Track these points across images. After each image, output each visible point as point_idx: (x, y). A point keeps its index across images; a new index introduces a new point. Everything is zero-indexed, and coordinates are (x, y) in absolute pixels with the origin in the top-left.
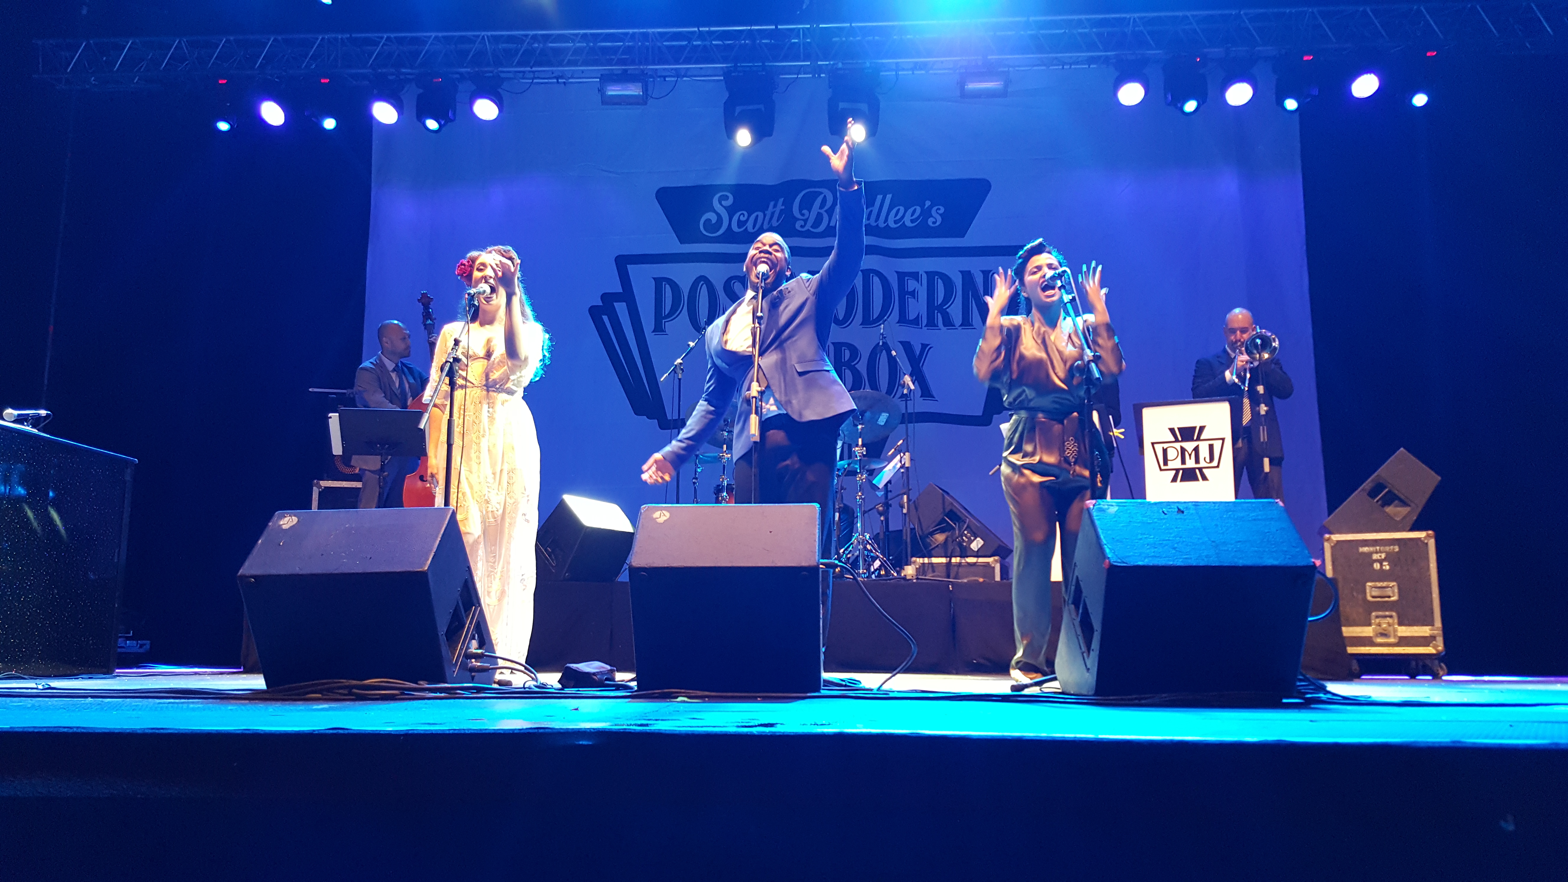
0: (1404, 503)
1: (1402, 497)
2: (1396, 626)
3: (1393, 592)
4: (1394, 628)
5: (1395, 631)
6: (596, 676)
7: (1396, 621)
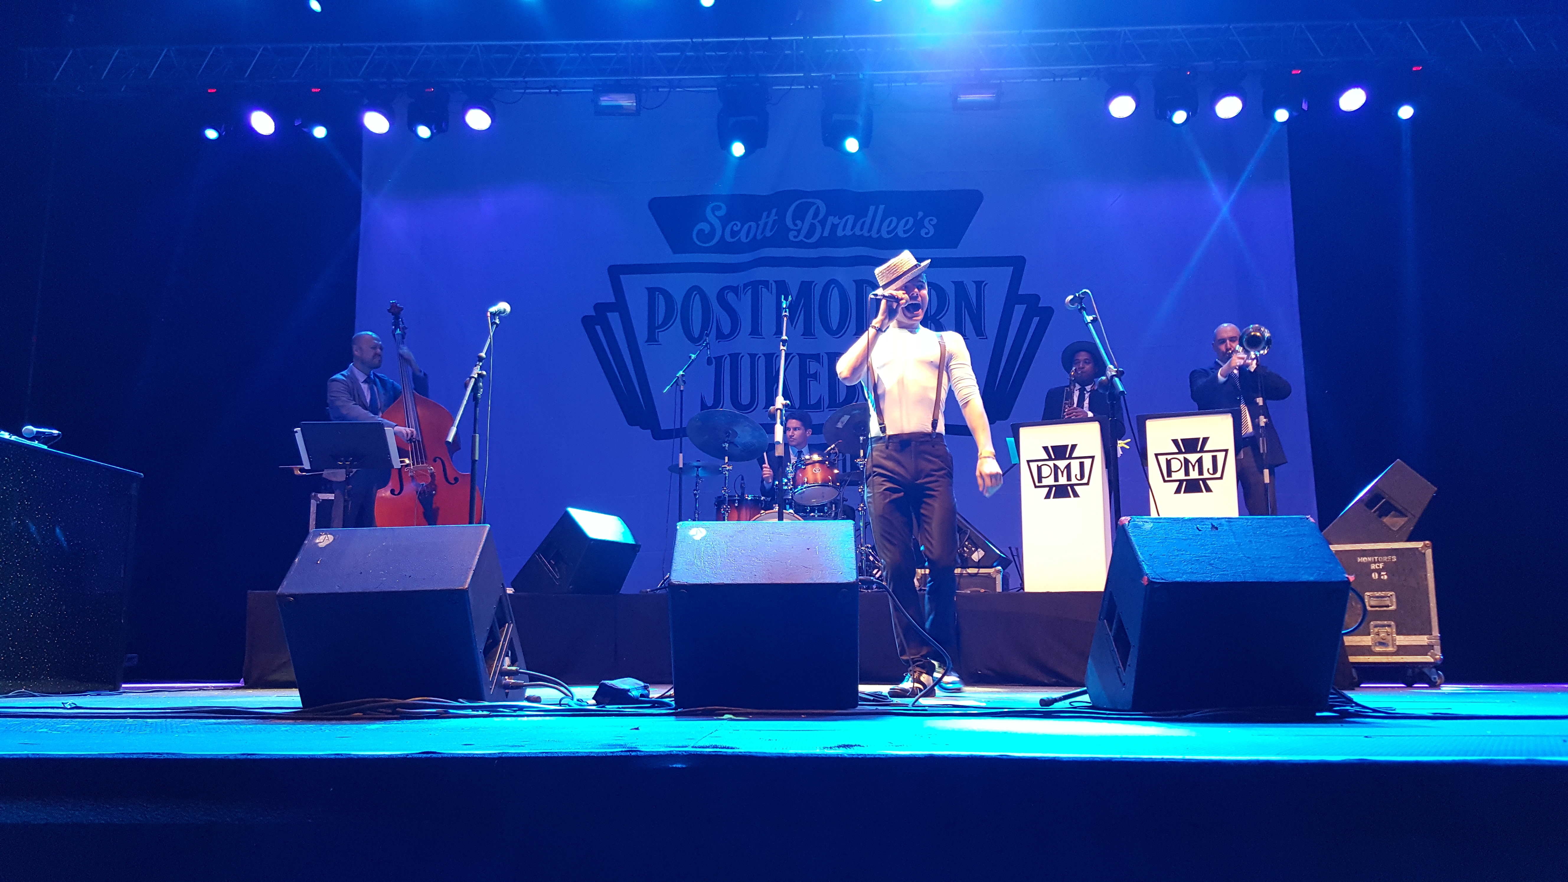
0: (1402, 514)
1: (1400, 508)
2: (1395, 635)
3: (1391, 601)
4: (1392, 637)
5: (1394, 640)
6: (630, 692)
7: (1394, 630)
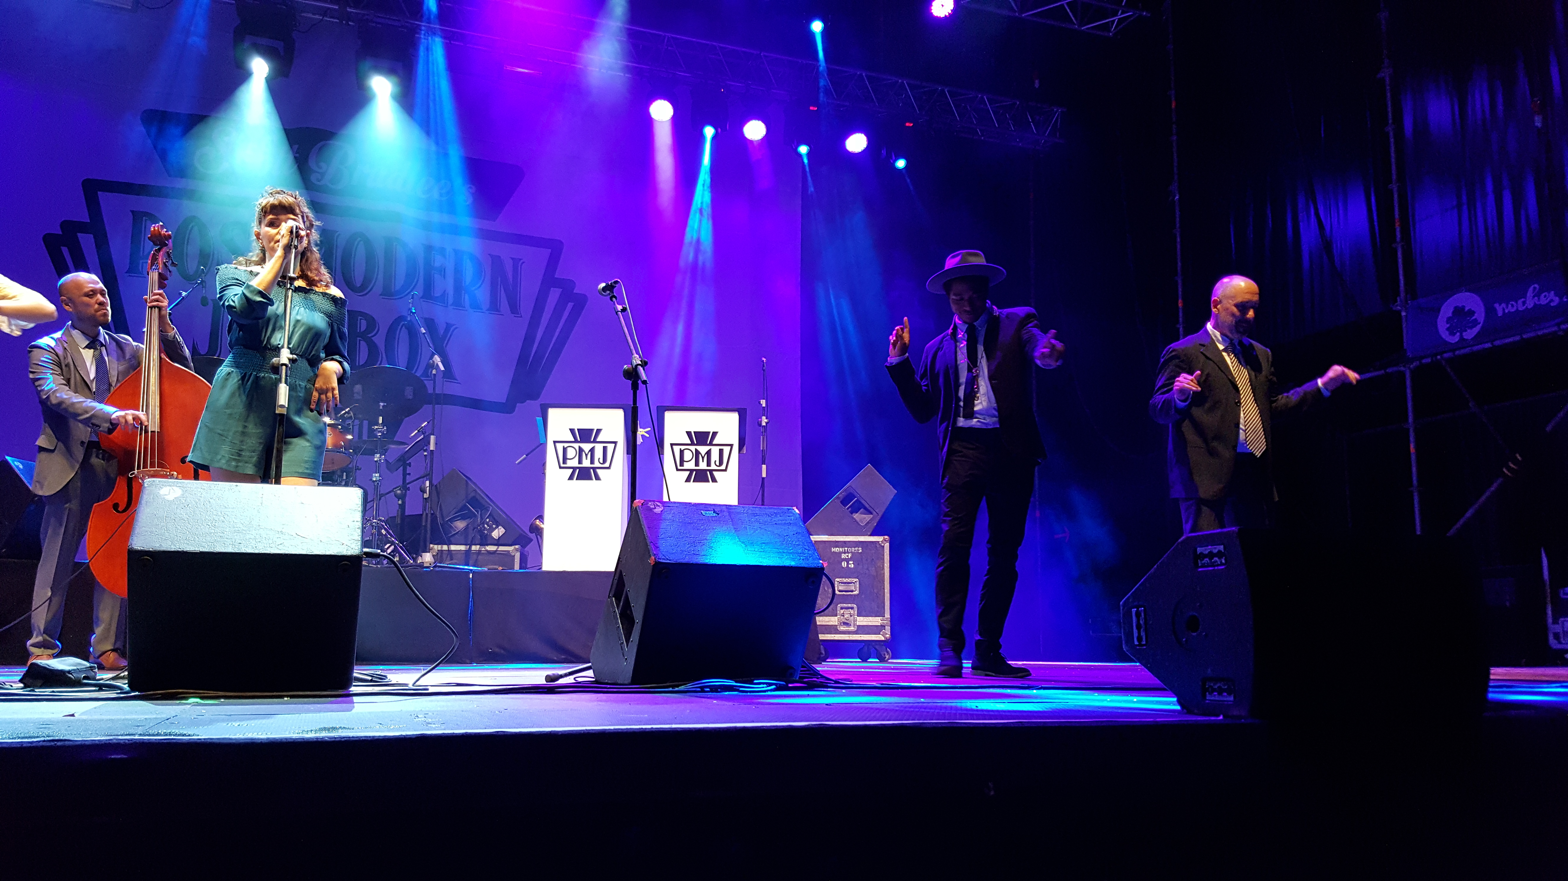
0: (868, 511)
1: (867, 506)
2: (856, 617)
3: (855, 587)
5: (855, 621)
6: (71, 674)
7: (856, 612)
